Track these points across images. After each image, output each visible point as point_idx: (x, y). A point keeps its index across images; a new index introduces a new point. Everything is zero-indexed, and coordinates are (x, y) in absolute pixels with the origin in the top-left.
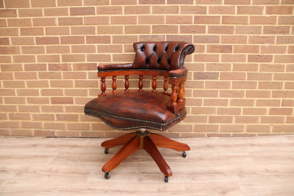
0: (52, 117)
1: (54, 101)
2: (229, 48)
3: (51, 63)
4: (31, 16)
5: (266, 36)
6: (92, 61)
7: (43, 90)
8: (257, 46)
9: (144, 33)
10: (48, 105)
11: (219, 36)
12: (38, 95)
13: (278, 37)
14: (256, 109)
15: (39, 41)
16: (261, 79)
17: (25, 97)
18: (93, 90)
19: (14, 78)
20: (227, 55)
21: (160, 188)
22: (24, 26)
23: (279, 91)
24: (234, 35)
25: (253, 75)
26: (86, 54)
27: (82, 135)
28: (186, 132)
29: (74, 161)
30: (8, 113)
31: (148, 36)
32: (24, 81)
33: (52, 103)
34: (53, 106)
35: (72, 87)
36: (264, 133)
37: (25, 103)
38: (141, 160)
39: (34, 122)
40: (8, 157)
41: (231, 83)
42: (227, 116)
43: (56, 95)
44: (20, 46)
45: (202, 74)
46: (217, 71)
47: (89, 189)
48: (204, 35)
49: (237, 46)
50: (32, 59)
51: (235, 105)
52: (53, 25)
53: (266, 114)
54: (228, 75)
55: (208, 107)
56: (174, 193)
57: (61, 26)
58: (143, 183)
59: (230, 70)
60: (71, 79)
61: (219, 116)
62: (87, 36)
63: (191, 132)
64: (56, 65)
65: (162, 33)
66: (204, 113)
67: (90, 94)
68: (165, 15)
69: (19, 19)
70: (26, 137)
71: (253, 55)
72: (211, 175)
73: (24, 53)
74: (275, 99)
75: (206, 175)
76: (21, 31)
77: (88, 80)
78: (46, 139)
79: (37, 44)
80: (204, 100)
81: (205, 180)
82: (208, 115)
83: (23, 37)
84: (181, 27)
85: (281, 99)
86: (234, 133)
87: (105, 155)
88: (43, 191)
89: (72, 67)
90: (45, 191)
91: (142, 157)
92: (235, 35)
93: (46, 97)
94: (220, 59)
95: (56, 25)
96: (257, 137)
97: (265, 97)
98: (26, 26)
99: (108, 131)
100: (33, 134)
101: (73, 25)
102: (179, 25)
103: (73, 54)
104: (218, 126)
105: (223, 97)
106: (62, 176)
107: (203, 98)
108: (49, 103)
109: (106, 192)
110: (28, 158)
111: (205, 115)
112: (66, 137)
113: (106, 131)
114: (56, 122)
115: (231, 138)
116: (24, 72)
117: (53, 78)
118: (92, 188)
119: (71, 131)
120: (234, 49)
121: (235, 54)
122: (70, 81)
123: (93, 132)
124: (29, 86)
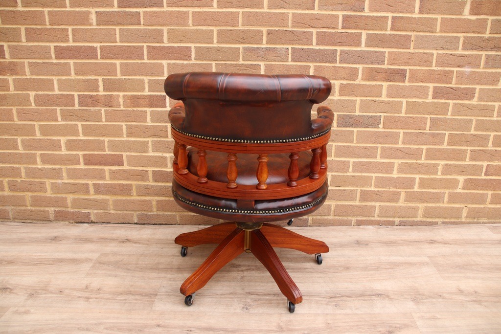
0: (85, 189)
1: (89, 160)
2: (401, 74)
3: (82, 93)
4: (44, 6)
5: (466, 55)
6: (157, 91)
7: (69, 141)
8: (449, 71)
9: (251, 44)
10: (77, 167)
11: (385, 52)
12: (60, 149)
13: (488, 57)
14: (441, 180)
15: (61, 53)
16: (453, 129)
17: (36, 153)
18: (158, 142)
19: (16, 119)
20: (398, 85)
21: (282, 324)
22: (31, 25)
23: (483, 150)
24: (411, 50)
25: (439, 122)
26: (146, 79)
27: (139, 219)
28: (319, 217)
29: (129, 269)
30: (7, 179)
31: (258, 48)
32: (34, 125)
33: (85, 164)
34: (88, 169)
35: (122, 136)
36: (453, 220)
37: (36, 163)
38: (244, 268)
39: (53, 196)
40: (11, 262)
41: (401, 135)
42: (391, 190)
43: (93, 150)
44: (26, 61)
45: (352, 117)
46: (378, 114)
47: (158, 326)
48: (359, 49)
49: (415, 70)
50: (49, 85)
51: (406, 173)
52: (87, 25)
53: (457, 188)
54: (397, 120)
55: (359, 174)
56: (305, 332)
57: (102, 27)
58: (252, 314)
59: (401, 113)
60: (119, 121)
61: (378, 191)
62: (148, 47)
63: (329, 217)
64: (91, 97)
65: (283, 44)
66: (352, 185)
67: (152, 149)
68: (291, 12)
69: (22, 11)
70: (40, 222)
71: (441, 87)
72: (367, 299)
73: (32, 74)
74: (474, 163)
75: (358, 299)
76: (26, 33)
77: (149, 124)
78: (75, 226)
79: (57, 58)
80: (354, 162)
81: (357, 309)
82: (359, 189)
83: (30, 44)
84: (318, 33)
85: (485, 164)
86: (402, 219)
87: (181, 259)
88: (78, 329)
89: (121, 101)
90: (81, 330)
91: (247, 263)
92: (413, 52)
93: (74, 153)
94: (384, 92)
95: (91, 25)
96: (439, 227)
97: (457, 160)
98: (36, 25)
99: (185, 213)
100: (52, 217)
101: (123, 25)
102: (314, 31)
103: (124, 77)
104: (375, 207)
105: (387, 158)
106: (109, 299)
107: (352, 160)
108: (79, 164)
109: (188, 330)
110: (45, 262)
111: (353, 189)
112: (110, 223)
113: (181, 213)
114: (93, 196)
115: (395, 227)
116: (33, 107)
117: (86, 121)
118: (163, 324)
119: (120, 212)
120: (409, 75)
121: (411, 85)
122: (118, 125)
123: (157, 215)
124: (43, 133)
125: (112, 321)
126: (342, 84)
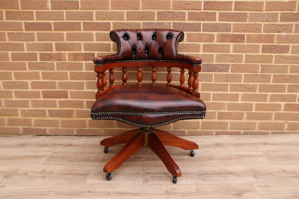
0: (43, 113)
1: (46, 95)
2: (242, 38)
3: (42, 52)
5: (282, 24)
6: (89, 51)
7: (33, 82)
8: (272, 35)
9: (148, 20)
10: (38, 99)
11: (231, 24)
12: (27, 88)
13: (297, 25)
14: (269, 105)
15: (29, 27)
16: (276, 72)
17: (12, 91)
18: (90, 83)
20: (240, 45)
21: (168, 190)
22: (10, 9)
23: (296, 85)
24: (248, 23)
25: (266, 67)
26: (82, 43)
27: (78, 132)
28: (192, 130)
29: (71, 161)
31: (152, 23)
32: (11, 73)
33: (44, 97)
34: (45, 100)
35: (66, 79)
36: (278, 131)
37: (12, 97)
38: (144, 159)
39: (22, 118)
41: (243, 76)
42: (237, 112)
43: (49, 88)
44: (6, 32)
45: (211, 65)
46: (228, 63)
47: (89, 192)
48: (214, 22)
49: (250, 35)
50: (21, 47)
51: (247, 101)
52: (45, 9)
53: (280, 110)
54: (240, 67)
55: (217, 102)
56: (184, 194)
57: (55, 11)
58: (149, 184)
59: (242, 62)
60: (65, 70)
61: (229, 113)
62: (84, 23)
63: (198, 130)
64: (48, 54)
65: (167, 20)
66: (212, 108)
67: (86, 87)
70: (13, 135)
71: (267, 45)
72: (223, 175)
74: (290, 93)
75: (217, 175)
76: (6, 14)
77: (84, 72)
78: (36, 137)
79: (26, 30)
80: (213, 94)
81: (217, 181)
82: (217, 112)
83: (9, 21)
84: (189, 13)
85: (298, 94)
86: (245, 131)
87: (104, 155)
88: (37, 194)
89: (67, 57)
90: (39, 195)
91: (146, 157)
93: (37, 90)
94: (231, 49)
95: (48, 9)
96: (270, 135)
97: (279, 92)
98: (13, 9)
99: (107, 128)
100: (21, 132)
101: (68, 9)
102: (186, 12)
103: (68, 42)
104: (228, 123)
105: (234, 91)
106: (58, 177)
107: (212, 93)
108: (40, 97)
109: (108, 194)
110: (16, 158)
111: (213, 111)
112: (59, 135)
113: (104, 128)
114: (48, 118)
115: (241, 136)
116: (11, 61)
117: (44, 69)
118: (92, 191)
119: (65, 128)
120: (247, 38)
121: (248, 44)
122: (65, 72)
123: (90, 130)
124: (17, 78)
125: (59, 190)
126: (204, 44)
